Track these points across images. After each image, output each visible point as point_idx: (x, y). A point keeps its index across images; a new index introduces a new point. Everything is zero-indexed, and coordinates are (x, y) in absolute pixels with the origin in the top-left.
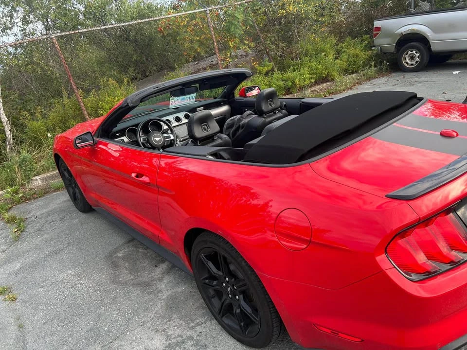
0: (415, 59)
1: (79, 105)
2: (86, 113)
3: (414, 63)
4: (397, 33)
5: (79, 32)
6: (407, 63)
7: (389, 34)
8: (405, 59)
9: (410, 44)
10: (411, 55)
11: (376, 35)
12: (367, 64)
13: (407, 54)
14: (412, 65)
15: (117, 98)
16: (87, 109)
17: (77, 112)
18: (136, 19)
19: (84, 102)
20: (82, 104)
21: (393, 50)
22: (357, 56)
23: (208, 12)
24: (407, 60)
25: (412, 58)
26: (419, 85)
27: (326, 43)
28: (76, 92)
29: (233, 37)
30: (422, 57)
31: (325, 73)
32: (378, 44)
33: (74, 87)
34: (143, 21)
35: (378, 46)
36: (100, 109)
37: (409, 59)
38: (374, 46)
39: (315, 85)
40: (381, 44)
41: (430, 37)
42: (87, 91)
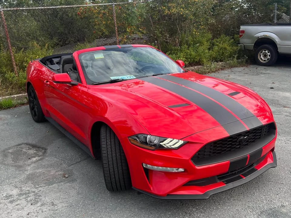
0: (267, 57)
1: (11, 58)
2: (14, 63)
3: (266, 59)
4: (255, 37)
5: (20, 9)
6: (262, 59)
7: (250, 37)
8: (260, 56)
9: (263, 45)
10: (265, 54)
11: (241, 36)
12: (231, 56)
13: (261, 53)
14: (265, 61)
15: (38, 57)
16: (16, 61)
17: (9, 62)
18: (63, 4)
19: (15, 56)
20: (13, 57)
21: (252, 48)
22: (225, 49)
23: (114, 6)
24: (262, 57)
25: (265, 56)
26: (262, 75)
27: (203, 37)
28: (11, 48)
29: (130, 25)
30: (271, 55)
31: (198, 59)
32: (242, 42)
33: (10, 45)
34: (69, 6)
35: (243, 44)
36: (25, 62)
37: (263, 56)
38: (240, 44)
39: (189, 66)
40: (245, 42)
41: (278, 42)
42: (19, 49)
